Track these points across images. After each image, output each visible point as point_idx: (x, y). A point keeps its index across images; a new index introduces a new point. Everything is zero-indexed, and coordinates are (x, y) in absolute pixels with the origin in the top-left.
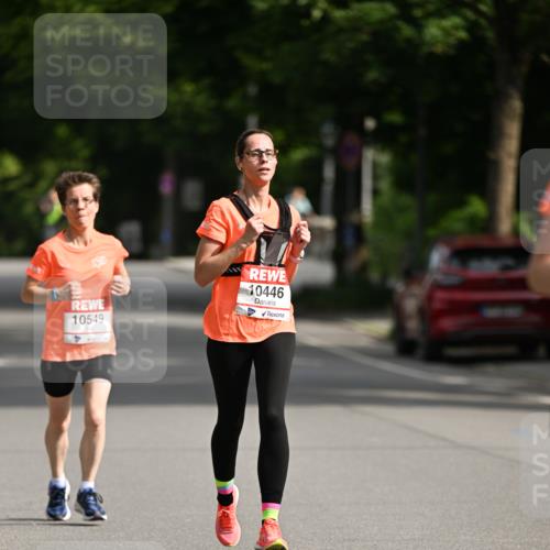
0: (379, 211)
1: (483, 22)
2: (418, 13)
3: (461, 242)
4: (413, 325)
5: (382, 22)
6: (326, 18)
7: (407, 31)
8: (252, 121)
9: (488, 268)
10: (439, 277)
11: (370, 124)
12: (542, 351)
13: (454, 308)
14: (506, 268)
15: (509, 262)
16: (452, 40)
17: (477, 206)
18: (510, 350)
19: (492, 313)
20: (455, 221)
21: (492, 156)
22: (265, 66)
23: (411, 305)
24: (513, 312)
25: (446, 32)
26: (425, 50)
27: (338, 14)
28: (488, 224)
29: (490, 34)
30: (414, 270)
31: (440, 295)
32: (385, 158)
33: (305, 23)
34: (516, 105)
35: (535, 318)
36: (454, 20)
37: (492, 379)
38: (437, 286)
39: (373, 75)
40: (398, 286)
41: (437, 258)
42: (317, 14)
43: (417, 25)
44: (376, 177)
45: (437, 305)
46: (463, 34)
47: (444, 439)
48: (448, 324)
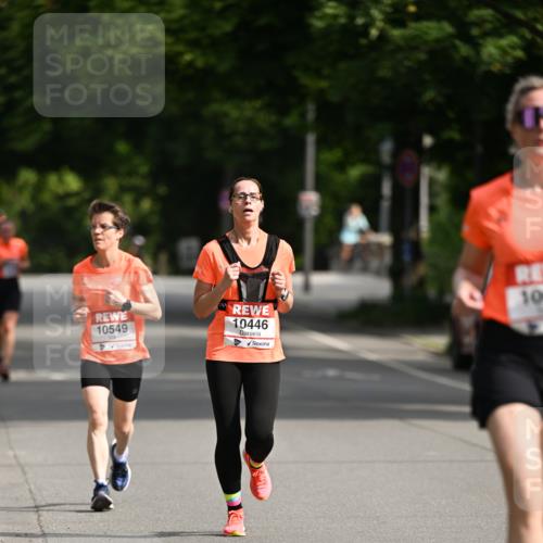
0: (435, 227)
2: (475, 32)
4: (470, 340)
5: (437, 41)
6: (382, 37)
7: (464, 50)
8: (311, 139)
11: (428, 141)
16: (509, 59)
22: (323, 84)
25: (504, 51)
26: (483, 68)
27: (396, 33)
32: (442, 176)
33: (363, 41)
36: (512, 40)
39: (429, 95)
42: (374, 32)
43: (475, 44)
44: (432, 195)
46: (519, 54)
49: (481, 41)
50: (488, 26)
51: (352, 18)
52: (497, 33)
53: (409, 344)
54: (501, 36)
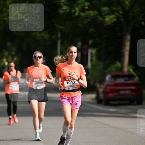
1: (120, 16)
2: (103, 14)
3: (114, 74)
4: (101, 96)
5: (94, 16)
6: (79, 15)
7: (100, 19)
8: (59, 42)
9: (121, 80)
10: (108, 83)
11: (91, 42)
12: (135, 102)
13: (112, 91)
14: (126, 81)
15: (127, 79)
16: (112, 21)
17: (118, 64)
18: (127, 102)
19: (122, 92)
20: (113, 68)
21: (122, 51)
22: (62, 27)
23: (101, 90)
24: (128, 92)
25: (111, 19)
27: (82, 14)
28: (121, 69)
29: (122, 19)
30: (102, 81)
31: (108, 88)
32: (94, 51)
33: (73, 16)
34: (129, 37)
35: (134, 94)
36: (112, 16)
37: (122, 110)
38: (108, 85)
39: (91, 30)
40: (98, 85)
41: (108, 78)
42: (77, 14)
43: (104, 18)
44: (91, 57)
45: (108, 90)
46: (115, 20)
47: (110, 126)
48: (111, 95)
49: (105, 16)
50: (107, 12)
51: (71, 10)
52: (109, 14)
53: (85, 97)
54: (110, 15)
